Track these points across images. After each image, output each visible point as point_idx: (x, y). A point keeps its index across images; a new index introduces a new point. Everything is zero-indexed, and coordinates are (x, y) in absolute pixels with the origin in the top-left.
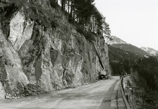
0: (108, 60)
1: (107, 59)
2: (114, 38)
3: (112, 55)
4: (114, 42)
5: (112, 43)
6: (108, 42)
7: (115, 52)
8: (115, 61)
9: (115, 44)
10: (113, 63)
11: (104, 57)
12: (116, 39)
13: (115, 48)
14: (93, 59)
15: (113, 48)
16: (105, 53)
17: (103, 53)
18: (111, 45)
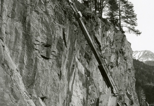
0: (133, 75)
1: (130, 72)
2: (148, 53)
3: (146, 76)
4: (148, 58)
5: (146, 60)
6: (140, 58)
7: (150, 72)
8: (150, 83)
9: (150, 61)
10: (147, 86)
11: (122, 67)
12: (151, 55)
13: (150, 66)
14: (48, 46)
15: (146, 65)
16: (126, 60)
17: (119, 58)
18: (145, 63)
